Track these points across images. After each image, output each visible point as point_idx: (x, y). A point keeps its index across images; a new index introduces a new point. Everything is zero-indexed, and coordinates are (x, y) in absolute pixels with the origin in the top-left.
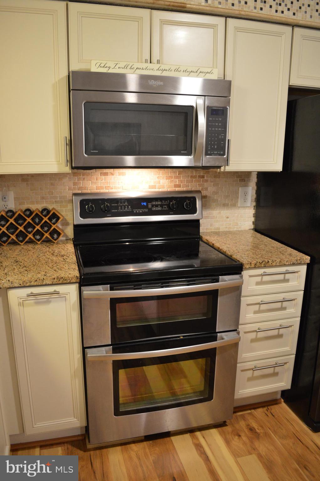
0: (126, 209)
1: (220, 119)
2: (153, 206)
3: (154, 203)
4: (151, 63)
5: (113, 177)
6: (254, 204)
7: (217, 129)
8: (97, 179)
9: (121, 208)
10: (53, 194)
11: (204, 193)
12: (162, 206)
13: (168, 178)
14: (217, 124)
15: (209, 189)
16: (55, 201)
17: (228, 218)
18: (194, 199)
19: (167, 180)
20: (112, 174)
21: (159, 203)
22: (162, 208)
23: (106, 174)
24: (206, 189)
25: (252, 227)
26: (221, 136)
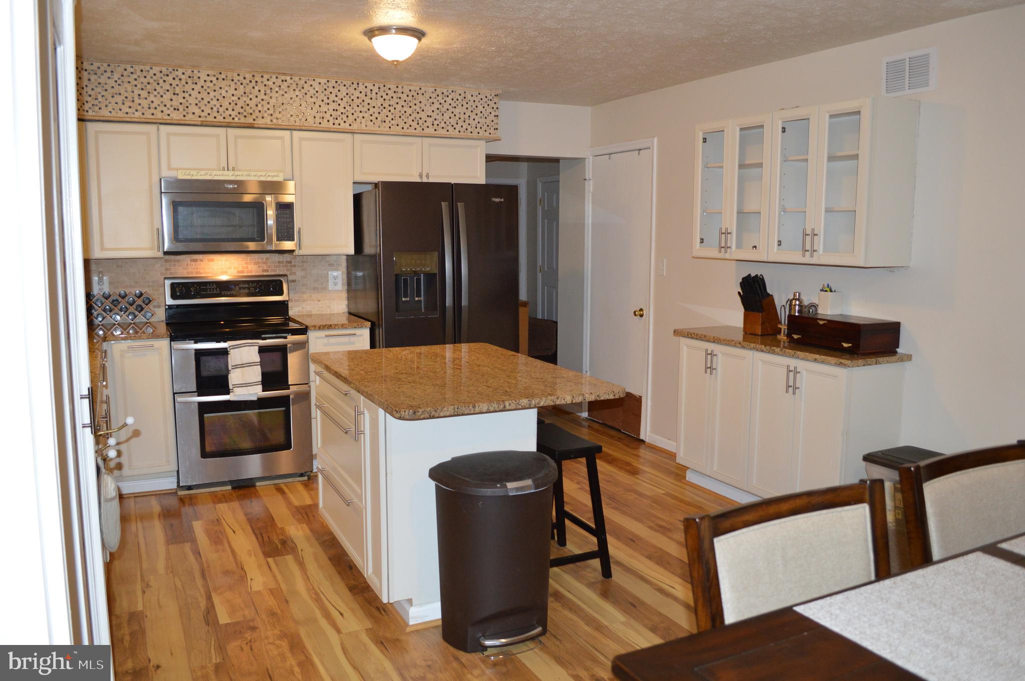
0: (215, 291)
1: (288, 212)
2: (240, 288)
3: (242, 286)
4: (228, 170)
5: (202, 263)
6: (346, 287)
7: (285, 220)
8: (187, 265)
9: (210, 291)
10: (145, 279)
11: (291, 278)
12: (249, 288)
13: (255, 263)
14: (285, 216)
15: (298, 273)
16: (148, 285)
17: (319, 301)
18: (281, 282)
19: (255, 266)
20: (202, 261)
21: (247, 286)
22: (249, 290)
23: (196, 260)
24: (295, 274)
25: (346, 310)
26: (290, 225)
